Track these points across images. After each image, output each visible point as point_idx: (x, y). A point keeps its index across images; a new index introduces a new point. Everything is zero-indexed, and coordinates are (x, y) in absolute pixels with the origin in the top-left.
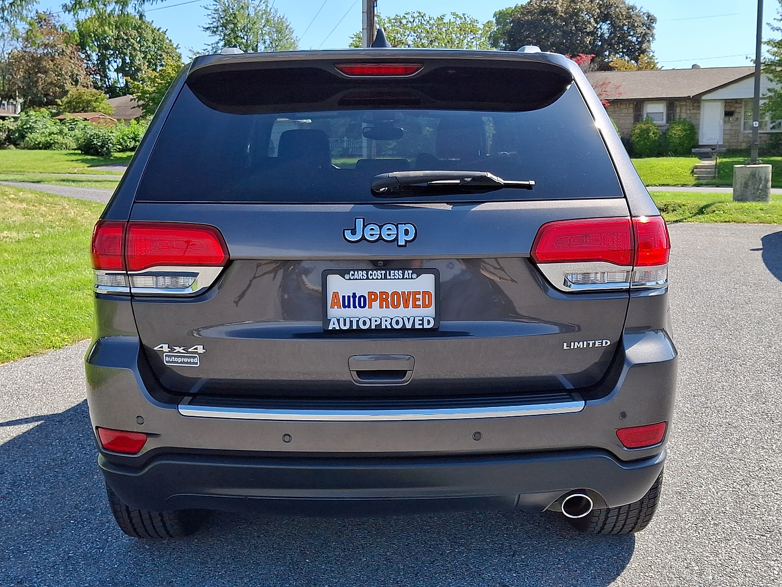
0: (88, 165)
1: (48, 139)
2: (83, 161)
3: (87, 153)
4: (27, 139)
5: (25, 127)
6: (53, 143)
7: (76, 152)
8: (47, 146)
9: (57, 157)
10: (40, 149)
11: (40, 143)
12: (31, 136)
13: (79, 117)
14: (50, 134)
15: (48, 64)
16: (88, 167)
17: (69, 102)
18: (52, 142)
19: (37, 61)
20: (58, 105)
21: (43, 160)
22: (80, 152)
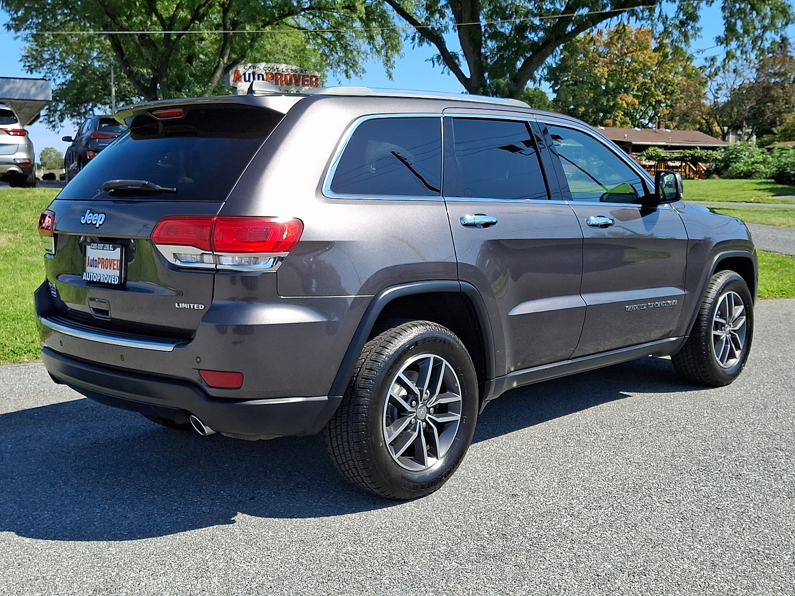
0: (773, 194)
1: (750, 168)
2: (771, 190)
3: (778, 182)
4: (730, 168)
5: (731, 157)
6: (754, 173)
7: (769, 180)
8: (748, 175)
9: (746, 186)
10: (740, 178)
11: (742, 171)
12: (735, 165)
13: (789, 146)
14: (753, 163)
15: (777, 92)
16: (773, 196)
17: (784, 130)
18: (754, 171)
19: (767, 89)
20: (774, 134)
21: (731, 189)
22: (773, 181)
